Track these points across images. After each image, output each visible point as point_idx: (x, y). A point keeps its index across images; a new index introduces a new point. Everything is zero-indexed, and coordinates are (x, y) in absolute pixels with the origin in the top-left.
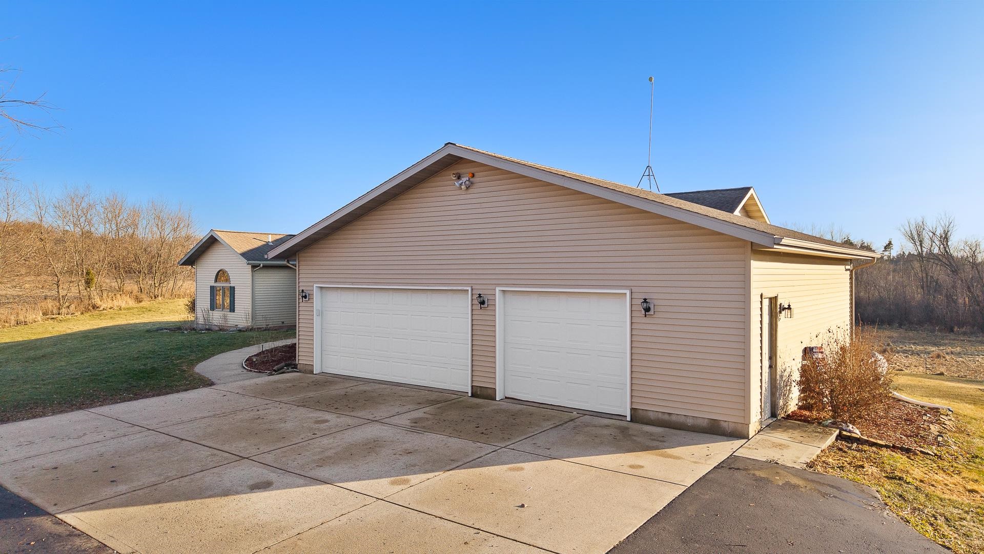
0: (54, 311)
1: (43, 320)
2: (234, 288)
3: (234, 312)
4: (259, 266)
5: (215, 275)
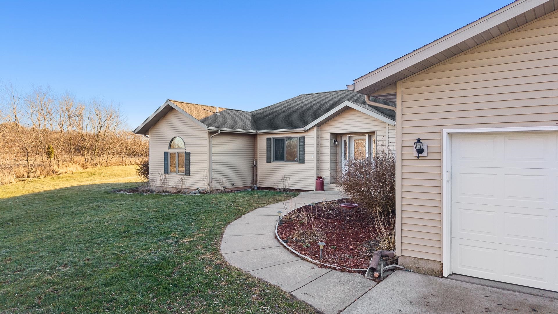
0: (25, 175)
1: (16, 182)
2: (189, 153)
3: (190, 175)
4: (217, 132)
5: (169, 142)
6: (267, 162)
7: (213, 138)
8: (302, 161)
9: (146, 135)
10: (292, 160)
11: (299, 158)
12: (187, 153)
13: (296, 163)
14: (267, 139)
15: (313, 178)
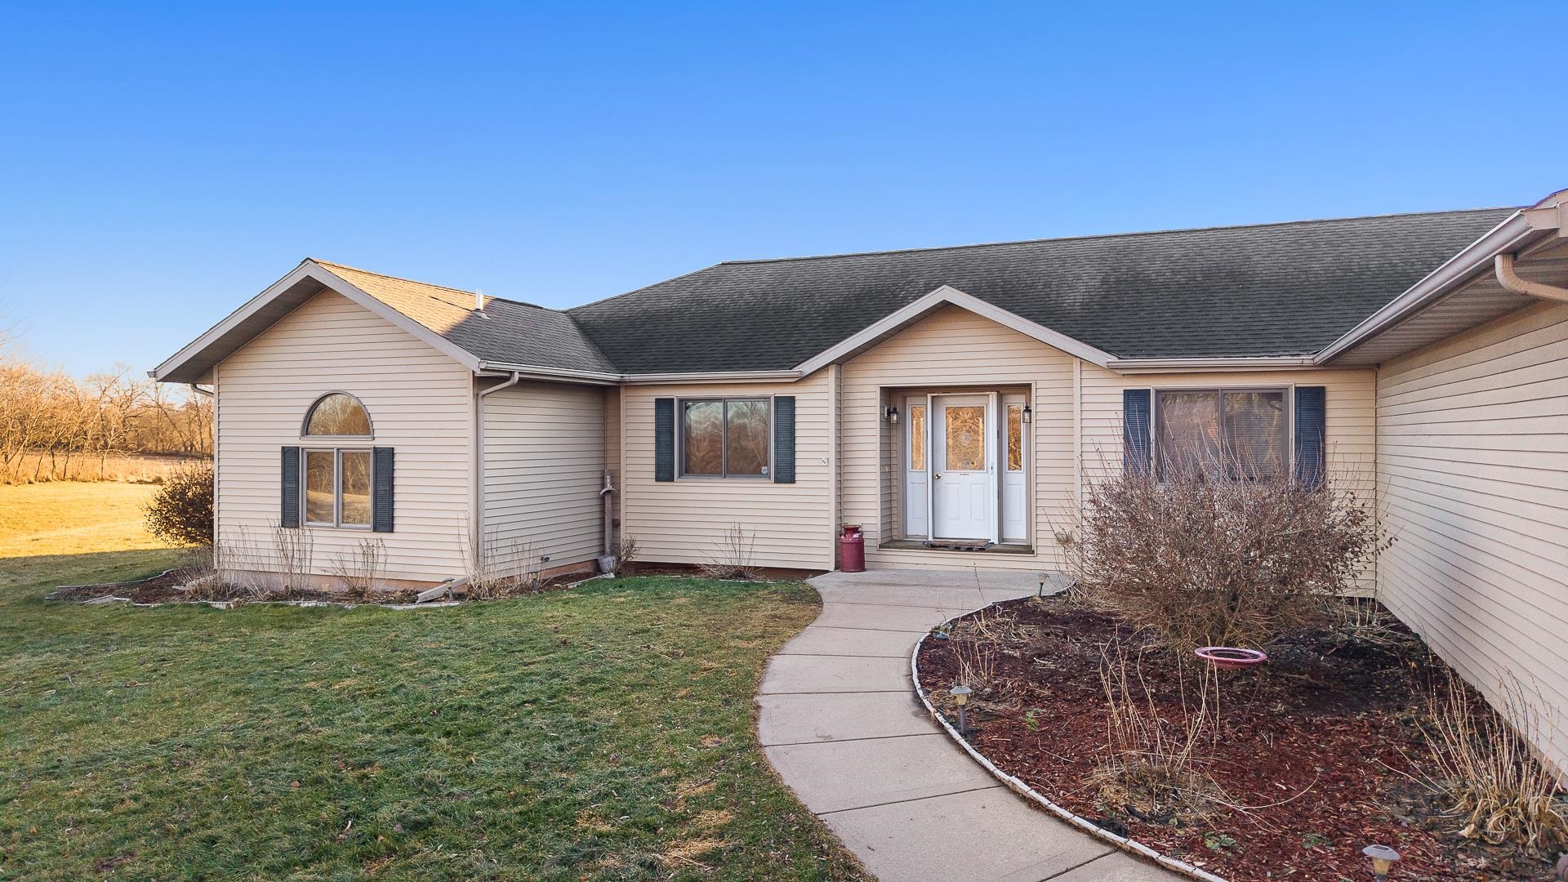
2: (391, 452)
3: (392, 532)
4: (507, 379)
5: (305, 410)
6: (658, 479)
7: (487, 401)
8: (786, 474)
9: (198, 386)
10: (751, 473)
11: (776, 467)
12: (384, 450)
13: (763, 480)
14: (658, 401)
15: (825, 529)
